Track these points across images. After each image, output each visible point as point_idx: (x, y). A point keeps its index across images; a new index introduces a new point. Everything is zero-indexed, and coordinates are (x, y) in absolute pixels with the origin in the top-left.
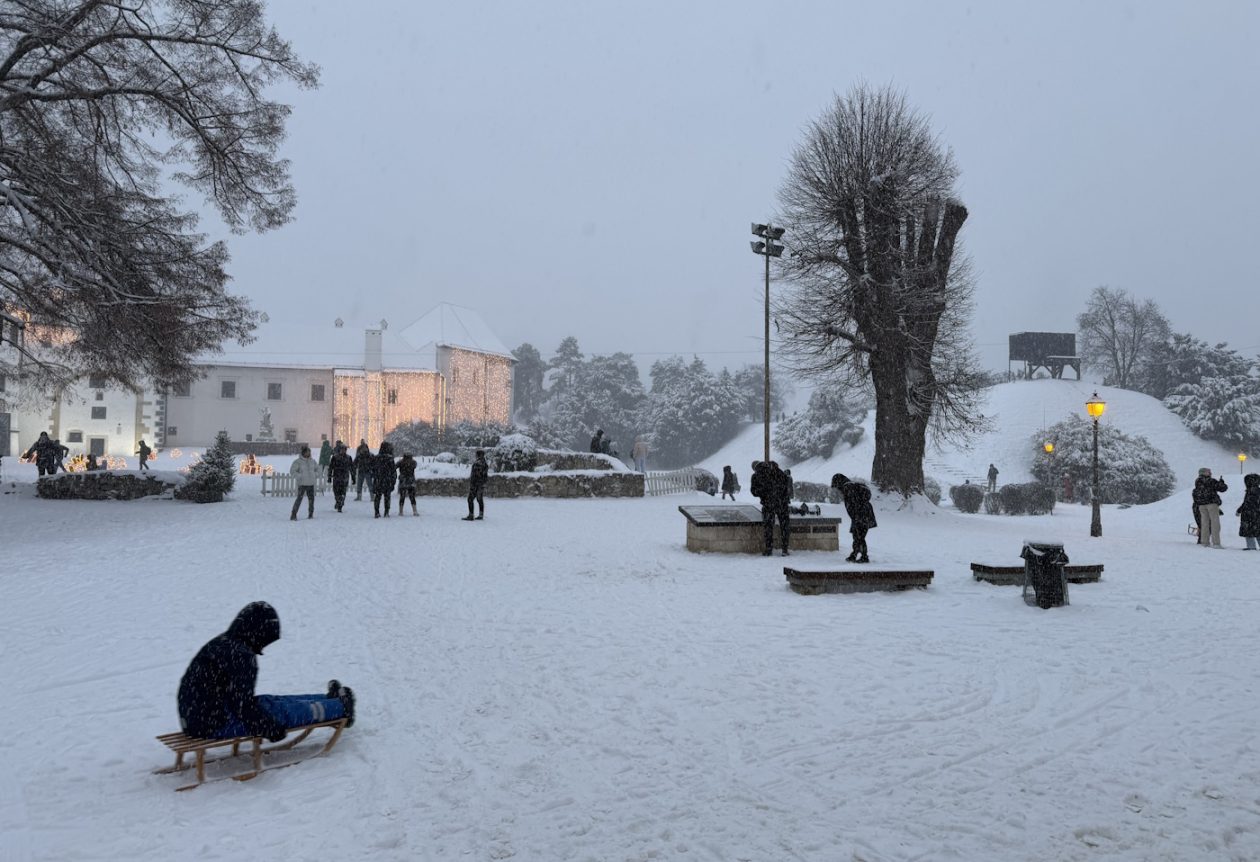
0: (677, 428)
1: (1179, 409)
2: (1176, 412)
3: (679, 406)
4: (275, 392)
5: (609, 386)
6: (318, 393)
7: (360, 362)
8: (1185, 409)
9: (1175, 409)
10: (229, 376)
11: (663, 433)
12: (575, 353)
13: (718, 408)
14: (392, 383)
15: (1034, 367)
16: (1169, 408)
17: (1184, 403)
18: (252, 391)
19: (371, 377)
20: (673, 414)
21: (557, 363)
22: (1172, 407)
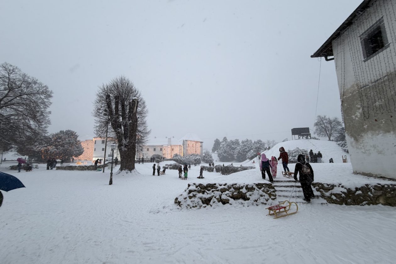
0: (240, 154)
1: (341, 145)
2: (340, 146)
3: (240, 149)
4: (155, 150)
5: (229, 146)
6: (161, 150)
7: (167, 144)
8: (343, 145)
9: (340, 145)
10: (148, 147)
11: (238, 155)
12: (226, 140)
13: (248, 149)
14: (173, 147)
15: (300, 137)
16: (338, 145)
17: (342, 143)
18: (151, 150)
19: (169, 146)
20: (239, 151)
21: (223, 142)
22: (339, 144)
